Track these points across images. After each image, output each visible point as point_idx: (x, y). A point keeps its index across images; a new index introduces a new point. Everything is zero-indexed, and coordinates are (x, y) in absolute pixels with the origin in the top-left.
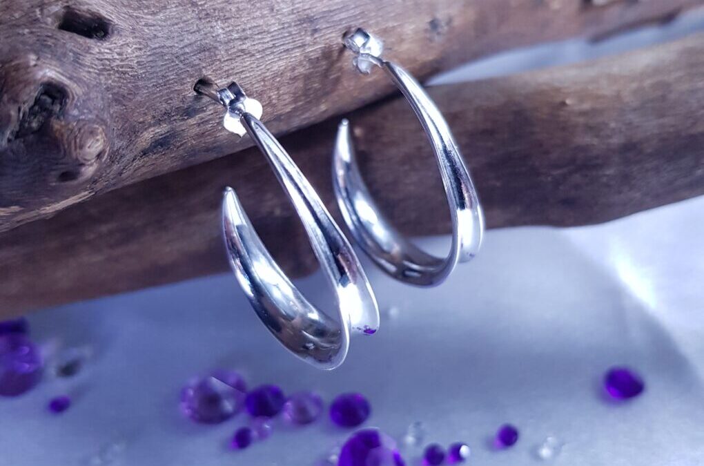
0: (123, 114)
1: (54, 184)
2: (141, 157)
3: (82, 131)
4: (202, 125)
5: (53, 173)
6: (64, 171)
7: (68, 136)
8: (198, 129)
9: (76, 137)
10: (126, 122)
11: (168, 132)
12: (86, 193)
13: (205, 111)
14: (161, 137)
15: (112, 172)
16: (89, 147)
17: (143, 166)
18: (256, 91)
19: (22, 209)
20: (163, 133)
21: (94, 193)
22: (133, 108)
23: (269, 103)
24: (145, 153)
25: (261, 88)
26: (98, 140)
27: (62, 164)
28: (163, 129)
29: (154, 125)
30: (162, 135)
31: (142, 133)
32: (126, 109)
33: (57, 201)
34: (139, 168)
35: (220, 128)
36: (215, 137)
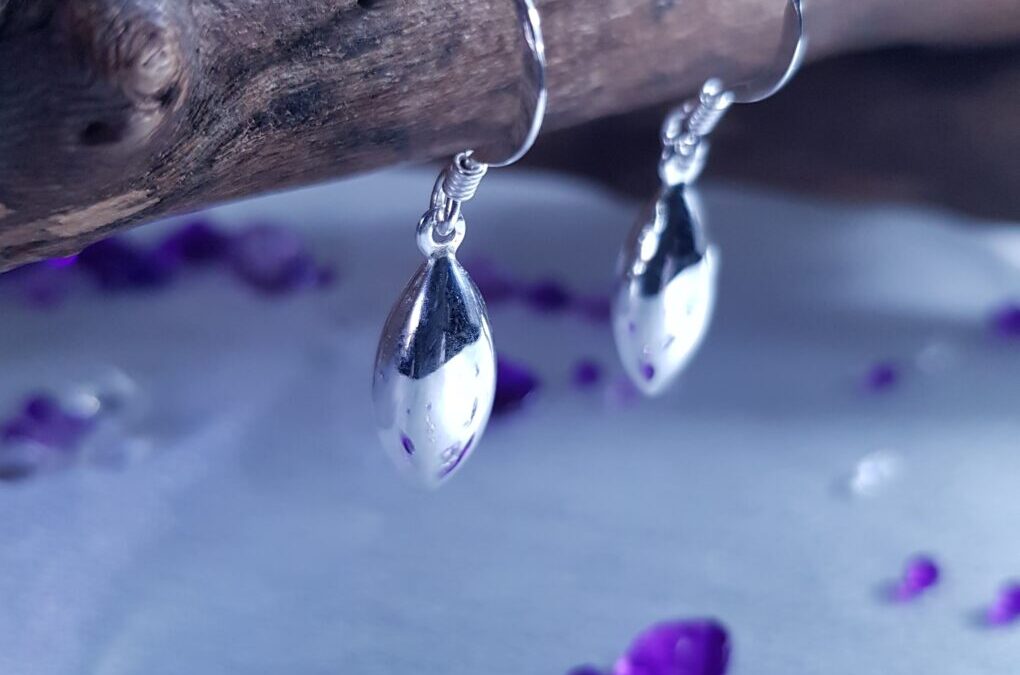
0: (218, 25)
1: (72, 149)
2: (251, 129)
3: (133, 29)
4: (371, 76)
5: (70, 121)
6: (93, 118)
7: (104, 36)
8: (364, 86)
9: (119, 40)
10: (223, 44)
11: (306, 82)
12: (141, 194)
13: (376, 47)
14: (291, 92)
15: (193, 154)
16: (145, 64)
17: (255, 154)
18: (476, 21)
19: (10, 211)
20: (296, 81)
21: (157, 200)
22: (239, 16)
23: (498, 51)
24: (259, 121)
25: (485, 17)
26: (163, 55)
27: (90, 99)
28: (297, 73)
29: (279, 61)
30: (294, 87)
31: (254, 75)
32: (224, 15)
33: (82, 203)
34: (248, 157)
35: (405, 89)
36: (396, 109)
